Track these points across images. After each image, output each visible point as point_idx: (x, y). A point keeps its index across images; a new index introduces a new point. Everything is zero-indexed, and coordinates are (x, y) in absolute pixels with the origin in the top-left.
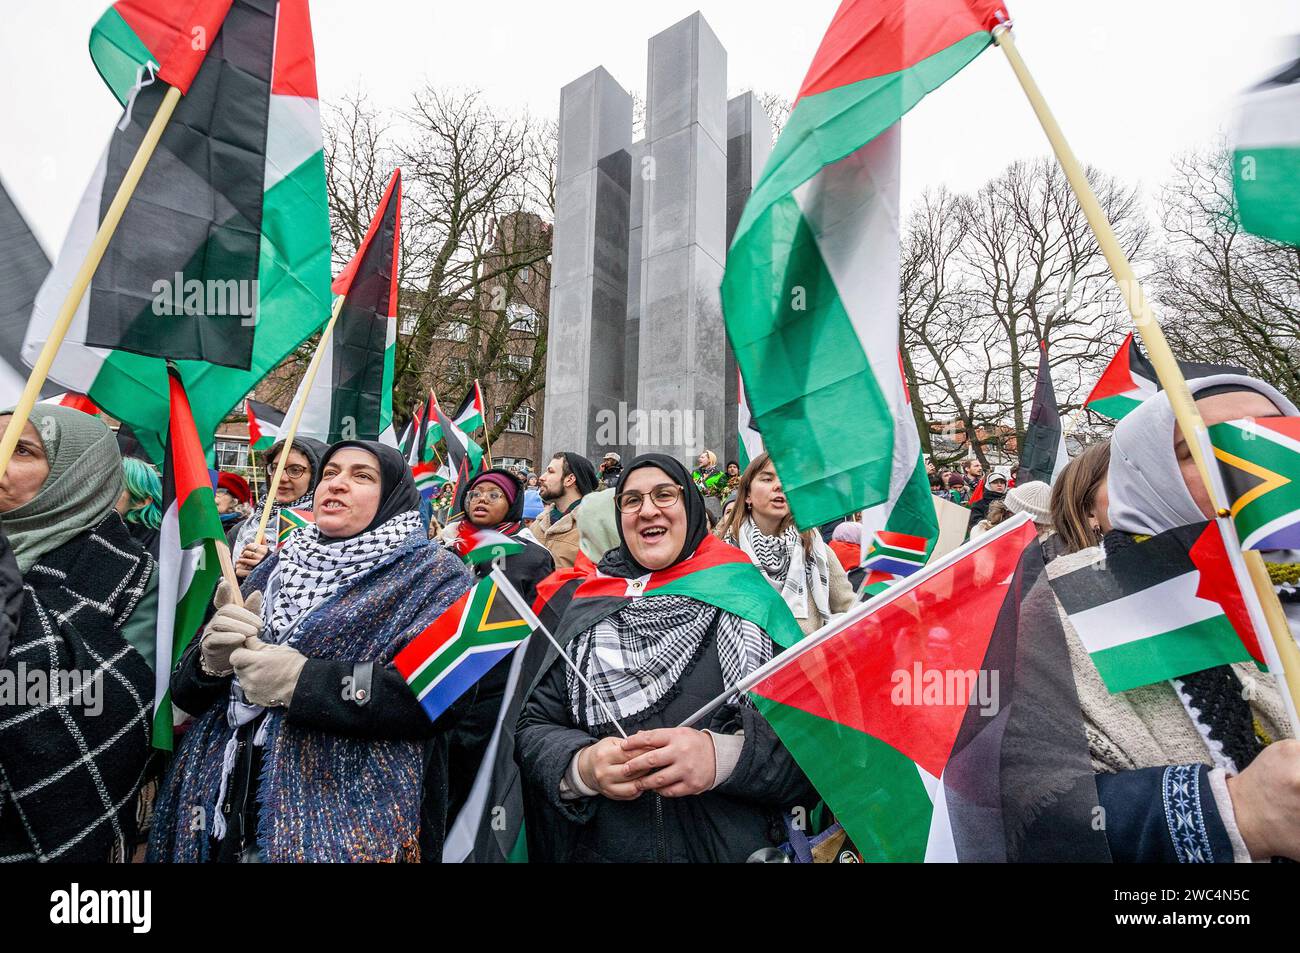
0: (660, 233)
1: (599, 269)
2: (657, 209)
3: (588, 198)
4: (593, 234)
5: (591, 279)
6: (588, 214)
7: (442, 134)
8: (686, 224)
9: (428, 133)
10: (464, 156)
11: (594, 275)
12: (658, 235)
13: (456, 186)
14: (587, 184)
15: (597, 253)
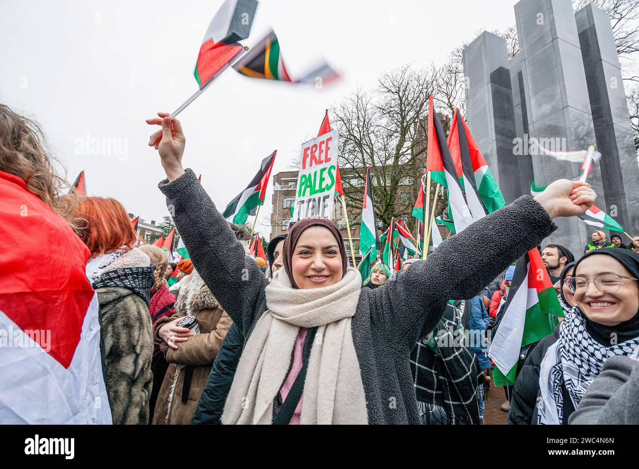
0: (540, 106)
1: (499, 136)
2: (536, 94)
3: (487, 98)
4: (493, 117)
5: (495, 142)
6: (488, 109)
7: (393, 93)
8: (558, 96)
9: (385, 94)
10: (404, 99)
11: (496, 140)
12: (538, 108)
13: (401, 114)
14: (486, 93)
15: (496, 127)
